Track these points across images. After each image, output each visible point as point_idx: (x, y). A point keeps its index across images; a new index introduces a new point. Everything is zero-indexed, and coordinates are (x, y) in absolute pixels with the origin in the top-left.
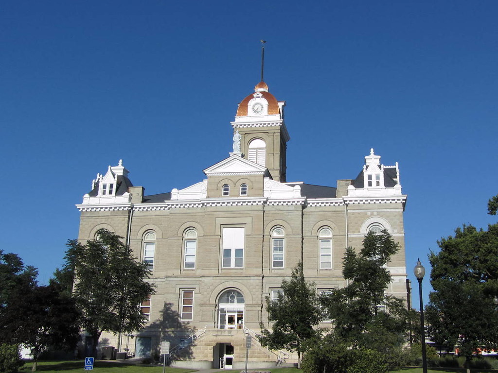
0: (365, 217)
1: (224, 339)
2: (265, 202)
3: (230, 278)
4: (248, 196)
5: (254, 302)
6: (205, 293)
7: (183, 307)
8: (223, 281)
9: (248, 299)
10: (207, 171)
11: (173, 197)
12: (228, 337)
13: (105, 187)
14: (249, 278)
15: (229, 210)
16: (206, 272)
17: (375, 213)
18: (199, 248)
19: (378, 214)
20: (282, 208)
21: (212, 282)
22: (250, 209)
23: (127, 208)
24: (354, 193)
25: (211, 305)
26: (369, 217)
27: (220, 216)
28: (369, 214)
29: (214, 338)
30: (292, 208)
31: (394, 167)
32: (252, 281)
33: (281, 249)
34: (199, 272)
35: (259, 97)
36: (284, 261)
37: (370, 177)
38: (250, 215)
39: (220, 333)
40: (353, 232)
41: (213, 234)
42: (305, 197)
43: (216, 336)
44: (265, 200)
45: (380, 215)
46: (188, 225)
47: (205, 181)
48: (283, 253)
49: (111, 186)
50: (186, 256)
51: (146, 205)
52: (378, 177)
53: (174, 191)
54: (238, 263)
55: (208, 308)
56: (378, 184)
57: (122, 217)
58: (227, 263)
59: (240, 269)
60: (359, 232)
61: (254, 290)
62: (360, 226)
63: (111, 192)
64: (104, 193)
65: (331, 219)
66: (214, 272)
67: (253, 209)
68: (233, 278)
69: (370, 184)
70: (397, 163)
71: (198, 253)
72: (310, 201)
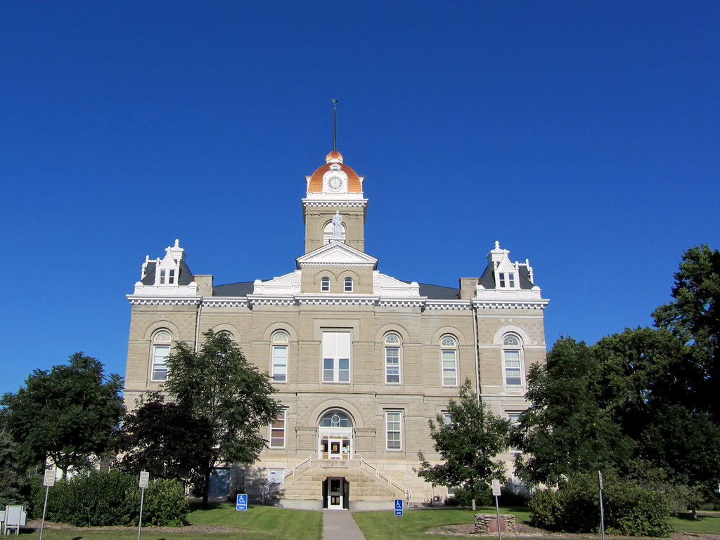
0: (499, 324)
1: (336, 472)
2: (377, 302)
3: (334, 395)
4: (354, 292)
5: (366, 426)
6: (303, 414)
7: (273, 430)
8: (325, 399)
9: (359, 423)
10: (300, 260)
11: (257, 291)
12: (341, 470)
13: (163, 273)
14: (358, 395)
15: (331, 309)
16: (303, 387)
17: (510, 320)
18: (291, 355)
19: (514, 320)
20: (397, 310)
21: (310, 399)
22: (358, 310)
23: (195, 302)
24: (483, 294)
25: (310, 429)
26: (502, 325)
27: (319, 317)
28: (503, 320)
29: (324, 471)
30: (409, 310)
31: (524, 265)
32: (362, 400)
33: (396, 361)
34: (293, 387)
35: (337, 170)
36: (399, 374)
37: (502, 276)
38: (358, 317)
39: (330, 465)
40: (484, 342)
41: (311, 339)
42: (427, 297)
43: (325, 468)
44: (378, 299)
45: (515, 322)
46: (277, 326)
47: (298, 272)
48: (399, 366)
49: (172, 273)
50: (275, 365)
51: (219, 299)
52: (511, 276)
53: (257, 282)
54: (343, 376)
55: (306, 432)
56: (512, 285)
57: (189, 313)
58: (329, 375)
59: (347, 384)
60: (492, 342)
61: (365, 411)
62: (492, 336)
63: (171, 281)
64: (162, 281)
65: (455, 326)
66: (314, 387)
67: (361, 310)
68: (338, 395)
69: (503, 284)
70: (527, 260)
71: (291, 362)
72: (430, 302)
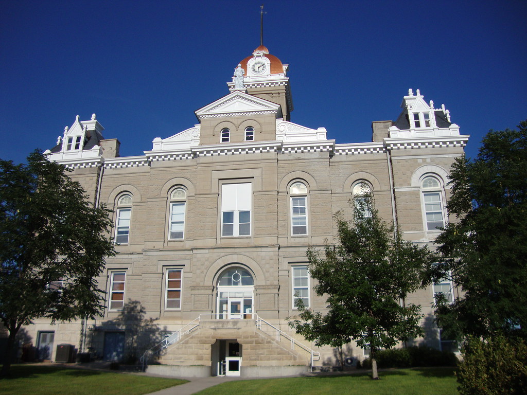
0: (415, 165)
1: (227, 333)
2: (279, 149)
3: (233, 250)
4: (256, 141)
5: (268, 283)
6: (198, 272)
7: (168, 291)
8: (223, 254)
9: (259, 279)
10: (199, 112)
11: (156, 148)
12: (233, 331)
13: (70, 140)
14: (259, 249)
15: (230, 160)
16: (199, 243)
17: (428, 160)
18: (189, 211)
19: (432, 160)
20: (302, 156)
21: (207, 256)
22: (260, 158)
23: (96, 163)
24: (397, 134)
25: (206, 288)
26: (420, 165)
27: (218, 168)
28: (420, 161)
29: (212, 332)
30: (316, 155)
32: (263, 254)
33: (303, 211)
34: (189, 244)
36: (307, 225)
37: (416, 116)
38: (259, 165)
39: (220, 325)
40: (401, 185)
41: (208, 192)
42: (334, 140)
43: (215, 329)
44: (280, 144)
45: (434, 162)
46: (175, 182)
47: (198, 127)
48: (306, 215)
49: (79, 139)
50: (172, 223)
51: (121, 160)
52: (426, 116)
53: (157, 140)
54: (244, 229)
55: (202, 292)
56: (428, 124)
57: (89, 175)
58: (228, 230)
59: (247, 238)
60: (409, 184)
61: (267, 266)
62: (410, 177)
63: (77, 147)
64: (69, 148)
65: (368, 171)
66: (211, 243)
67: (263, 158)
68: (237, 250)
69: (418, 125)
70: (443, 106)
71: (188, 218)
72: (339, 147)
